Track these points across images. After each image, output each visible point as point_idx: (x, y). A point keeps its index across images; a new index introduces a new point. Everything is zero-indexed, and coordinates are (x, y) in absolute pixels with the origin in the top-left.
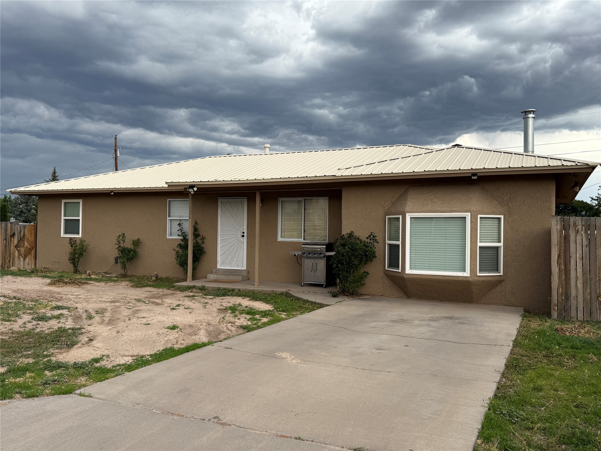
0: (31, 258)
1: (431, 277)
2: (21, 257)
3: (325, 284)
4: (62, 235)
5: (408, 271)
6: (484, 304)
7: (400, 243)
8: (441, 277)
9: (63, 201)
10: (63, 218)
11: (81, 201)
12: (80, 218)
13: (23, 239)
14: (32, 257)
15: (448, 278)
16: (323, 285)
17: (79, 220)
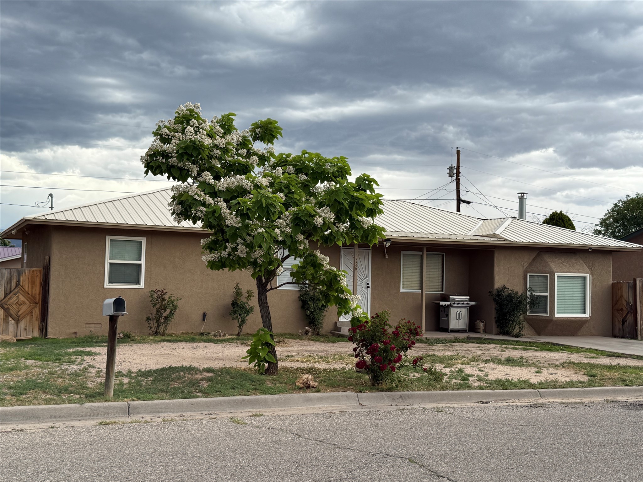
0: (31, 321)
1: (568, 319)
2: (10, 319)
3: (468, 329)
4: (107, 285)
5: (557, 315)
6: (580, 335)
7: (548, 294)
8: (574, 319)
9: (109, 238)
10: (108, 261)
11: (144, 240)
12: (143, 262)
13: (16, 290)
14: (34, 319)
15: (578, 319)
16: (466, 330)
17: (139, 265)
